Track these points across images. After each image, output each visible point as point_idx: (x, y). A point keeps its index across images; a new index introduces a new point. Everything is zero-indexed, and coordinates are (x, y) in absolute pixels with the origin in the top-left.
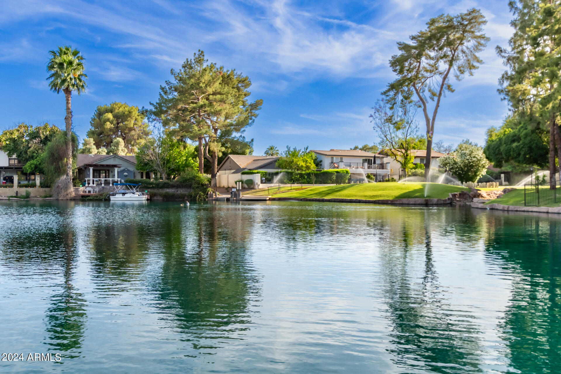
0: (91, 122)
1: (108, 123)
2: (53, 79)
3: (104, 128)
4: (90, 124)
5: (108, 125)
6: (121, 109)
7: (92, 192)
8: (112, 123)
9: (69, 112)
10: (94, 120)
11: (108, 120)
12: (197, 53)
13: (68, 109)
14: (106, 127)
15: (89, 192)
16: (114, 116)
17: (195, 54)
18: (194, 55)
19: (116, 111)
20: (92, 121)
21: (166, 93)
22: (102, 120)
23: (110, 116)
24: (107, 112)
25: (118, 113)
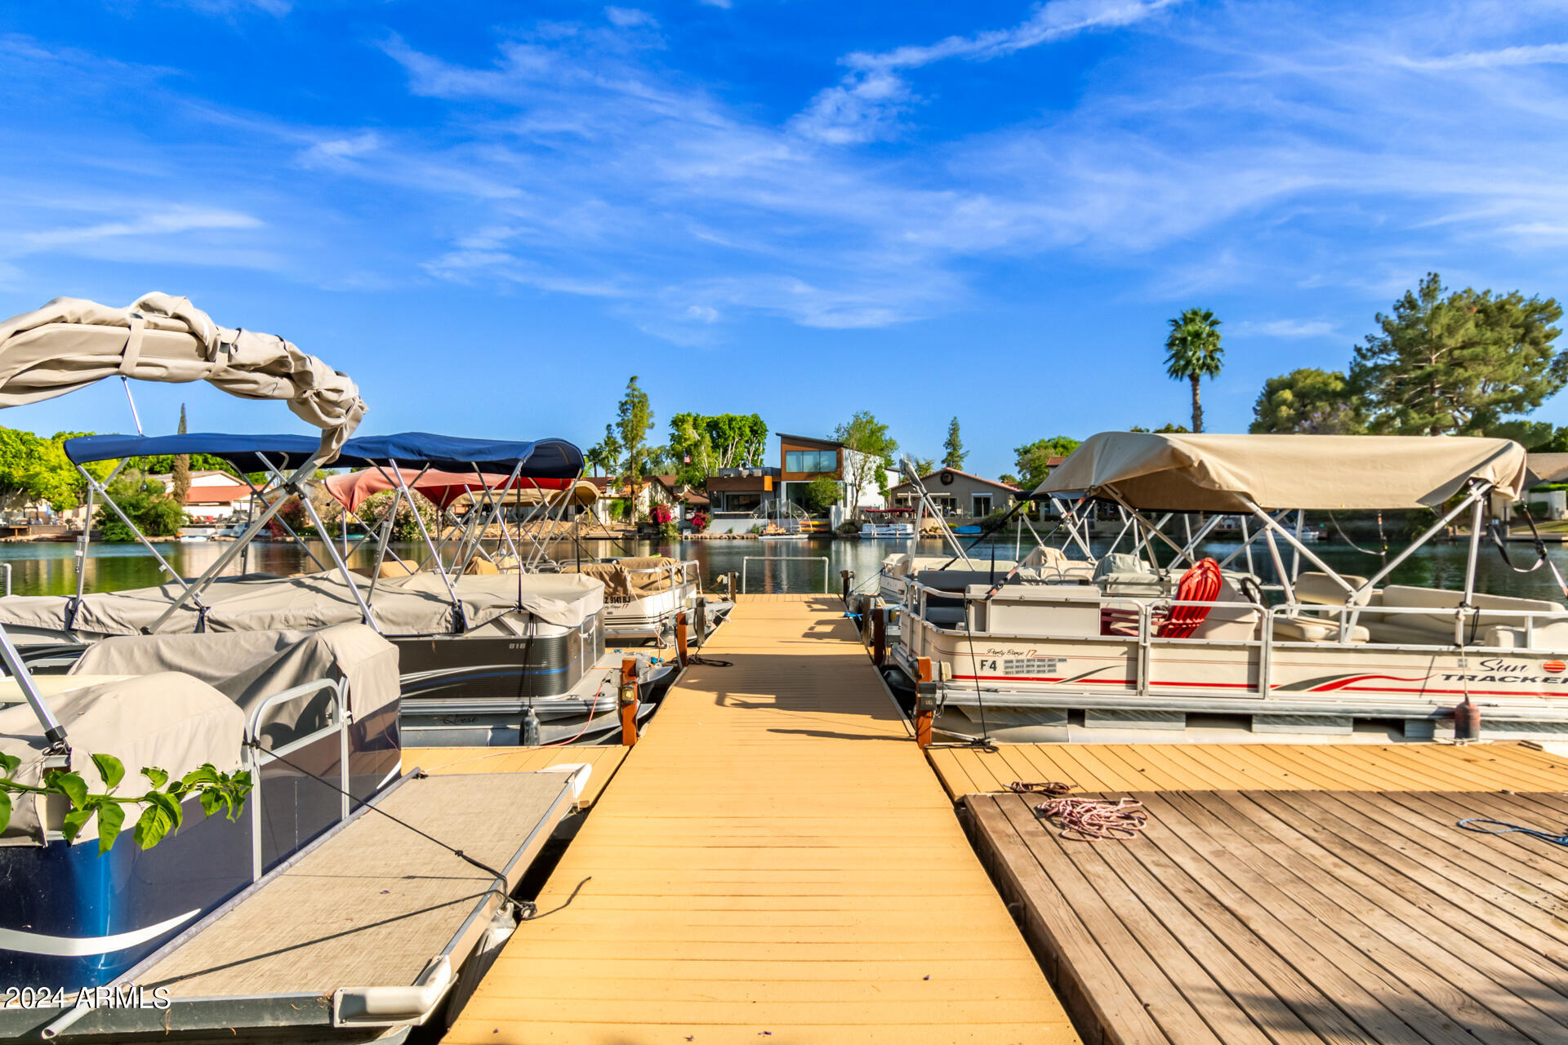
0: (1254, 409)
1: (1284, 408)
2: (1173, 361)
3: (1277, 417)
4: (1252, 412)
5: (1284, 411)
6: (1309, 381)
7: (1233, 526)
8: (1290, 406)
9: (1197, 408)
10: (1259, 403)
11: (1284, 402)
12: (1426, 279)
13: (1195, 403)
14: (1279, 415)
15: (1229, 526)
16: (1295, 395)
17: (1422, 281)
18: (1419, 283)
19: (1300, 384)
20: (1257, 405)
21: (1364, 357)
22: (1274, 403)
23: (1287, 395)
24: (1283, 389)
25: (1303, 387)
